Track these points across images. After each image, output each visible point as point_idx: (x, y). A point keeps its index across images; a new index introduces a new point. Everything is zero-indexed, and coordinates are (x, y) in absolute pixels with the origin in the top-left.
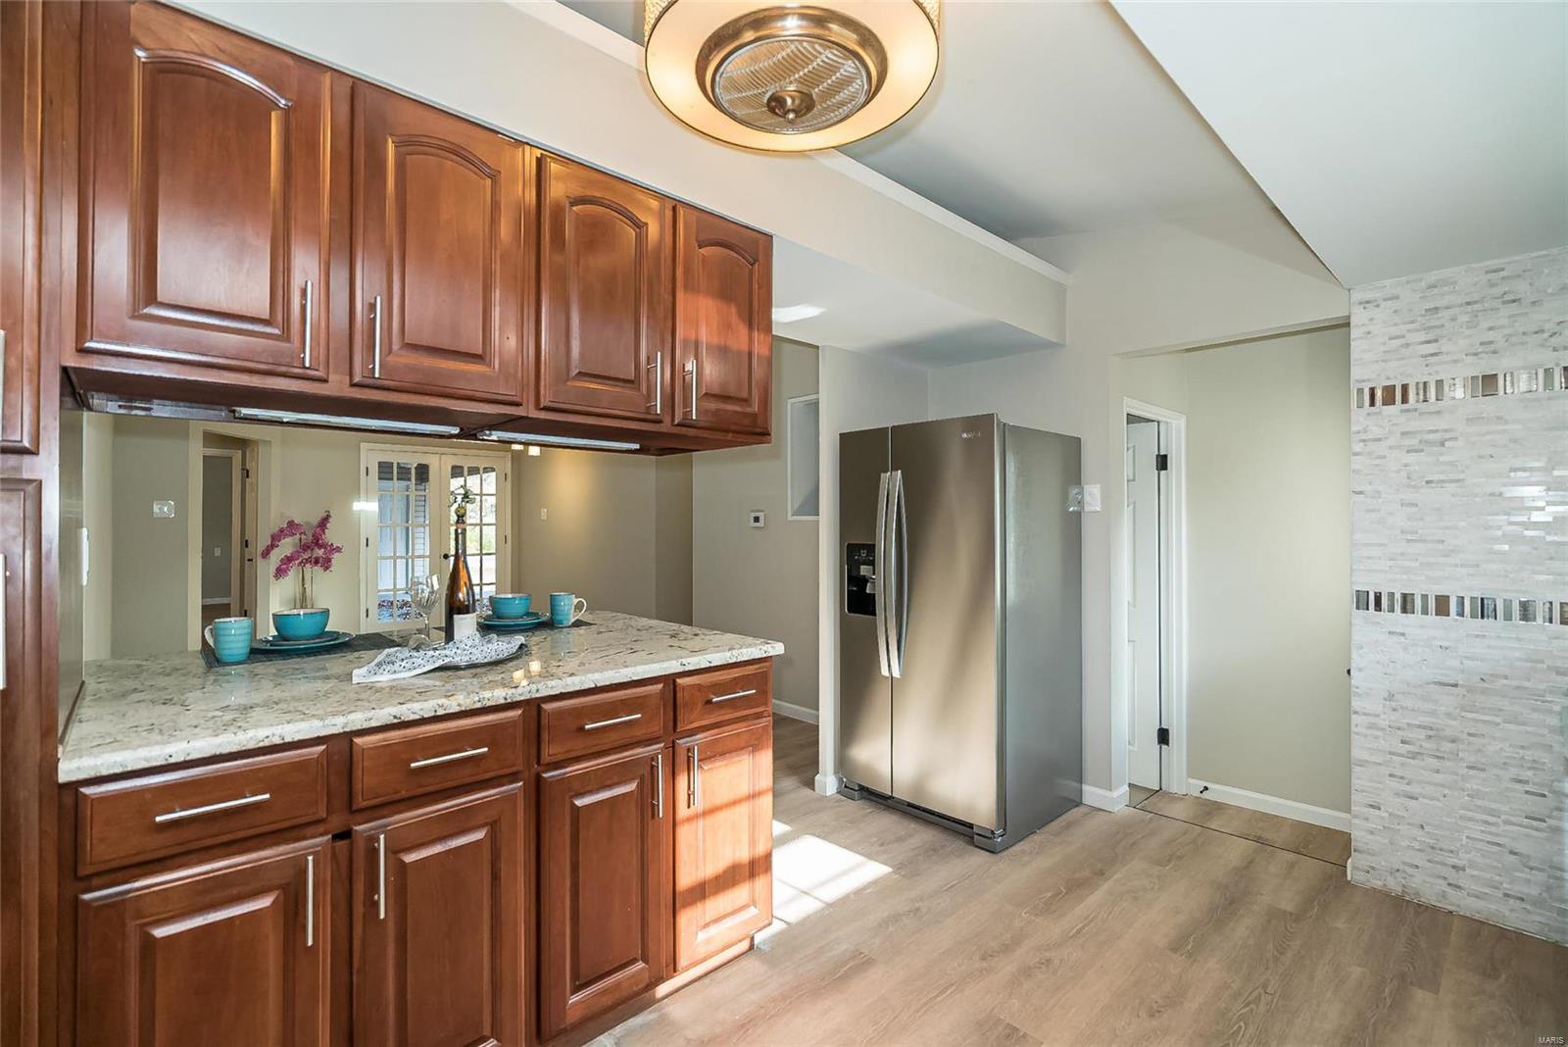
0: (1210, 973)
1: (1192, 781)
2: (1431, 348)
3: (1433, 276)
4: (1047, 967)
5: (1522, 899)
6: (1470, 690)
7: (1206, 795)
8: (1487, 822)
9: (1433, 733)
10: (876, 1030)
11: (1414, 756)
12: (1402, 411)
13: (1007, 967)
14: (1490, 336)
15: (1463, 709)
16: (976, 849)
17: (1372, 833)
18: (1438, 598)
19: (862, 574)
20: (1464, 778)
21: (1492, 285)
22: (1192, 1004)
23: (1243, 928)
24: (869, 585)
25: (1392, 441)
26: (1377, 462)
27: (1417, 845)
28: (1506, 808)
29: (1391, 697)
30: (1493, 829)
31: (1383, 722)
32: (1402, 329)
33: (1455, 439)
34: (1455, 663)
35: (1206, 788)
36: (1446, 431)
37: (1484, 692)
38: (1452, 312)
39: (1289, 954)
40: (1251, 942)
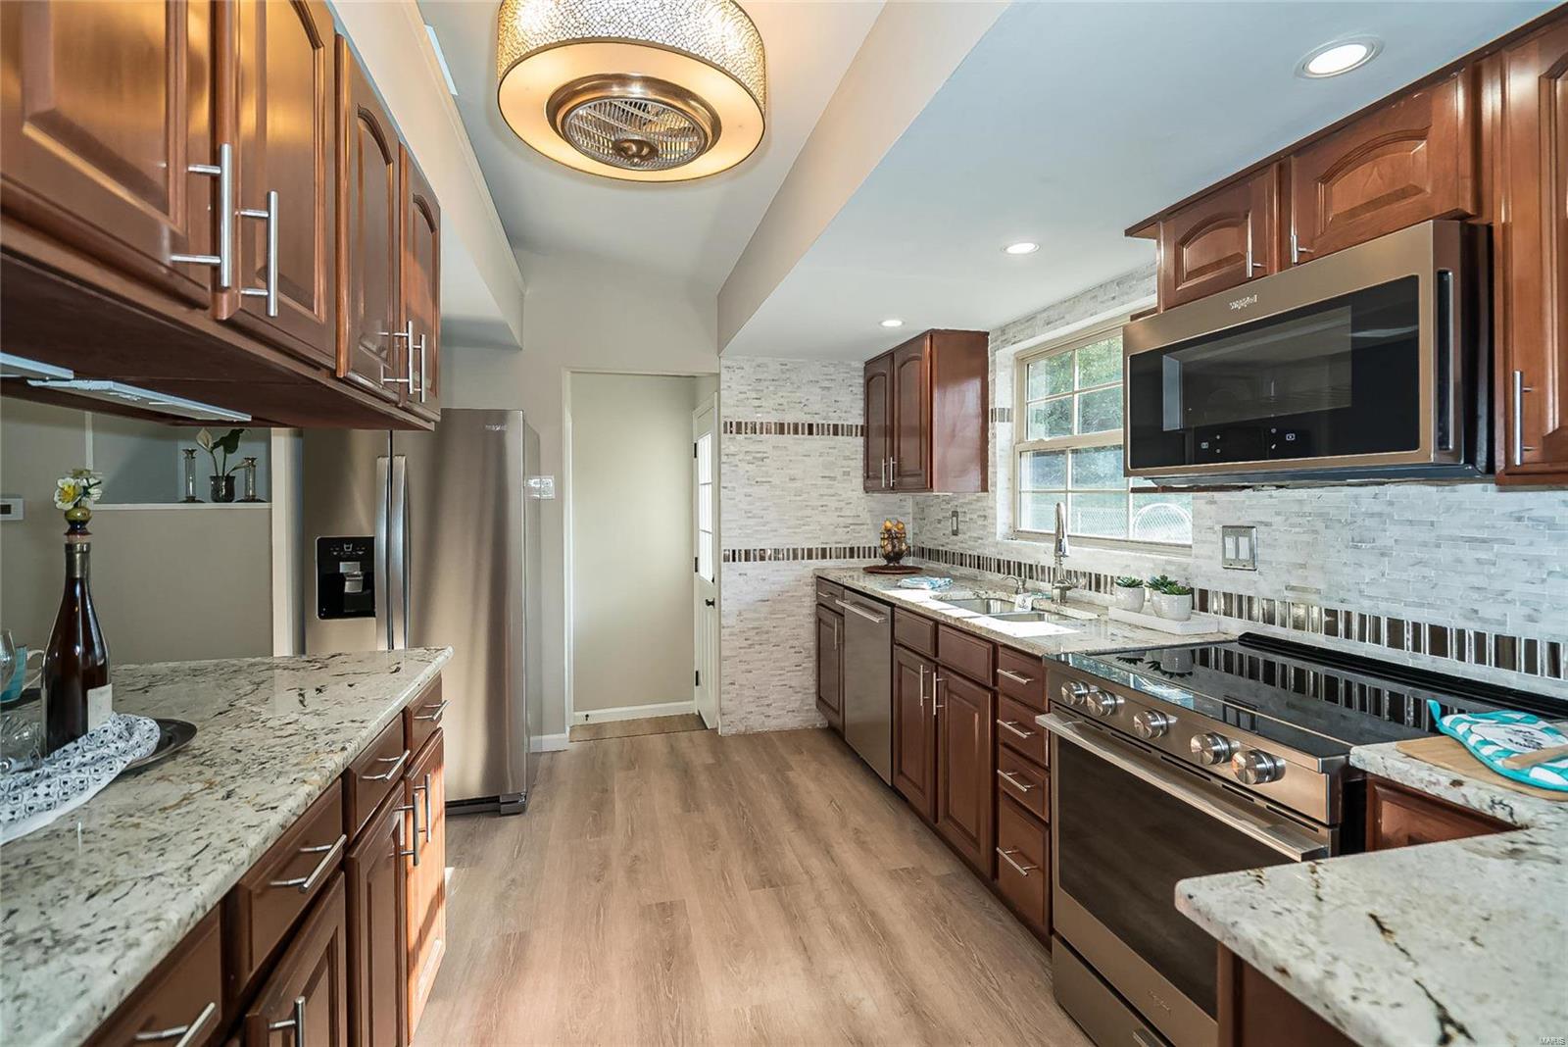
0: (714, 813)
1: (577, 714)
2: (757, 403)
3: (760, 360)
4: (639, 860)
5: (793, 711)
6: (774, 601)
7: (591, 721)
8: (780, 675)
9: (758, 631)
10: (585, 967)
11: (751, 646)
12: (746, 438)
13: (619, 876)
14: (782, 401)
15: (771, 614)
16: (506, 818)
17: (731, 700)
18: (746, 551)
19: (341, 571)
20: (772, 653)
21: (783, 373)
22: (723, 831)
23: (703, 781)
24: (347, 583)
25: (741, 457)
26: (733, 468)
27: (751, 699)
28: (787, 664)
29: (740, 614)
30: (783, 677)
31: (736, 630)
32: (744, 388)
33: (768, 457)
34: (768, 587)
35: (587, 716)
36: (764, 453)
37: (780, 601)
38: (766, 383)
39: (734, 783)
40: (714, 787)
